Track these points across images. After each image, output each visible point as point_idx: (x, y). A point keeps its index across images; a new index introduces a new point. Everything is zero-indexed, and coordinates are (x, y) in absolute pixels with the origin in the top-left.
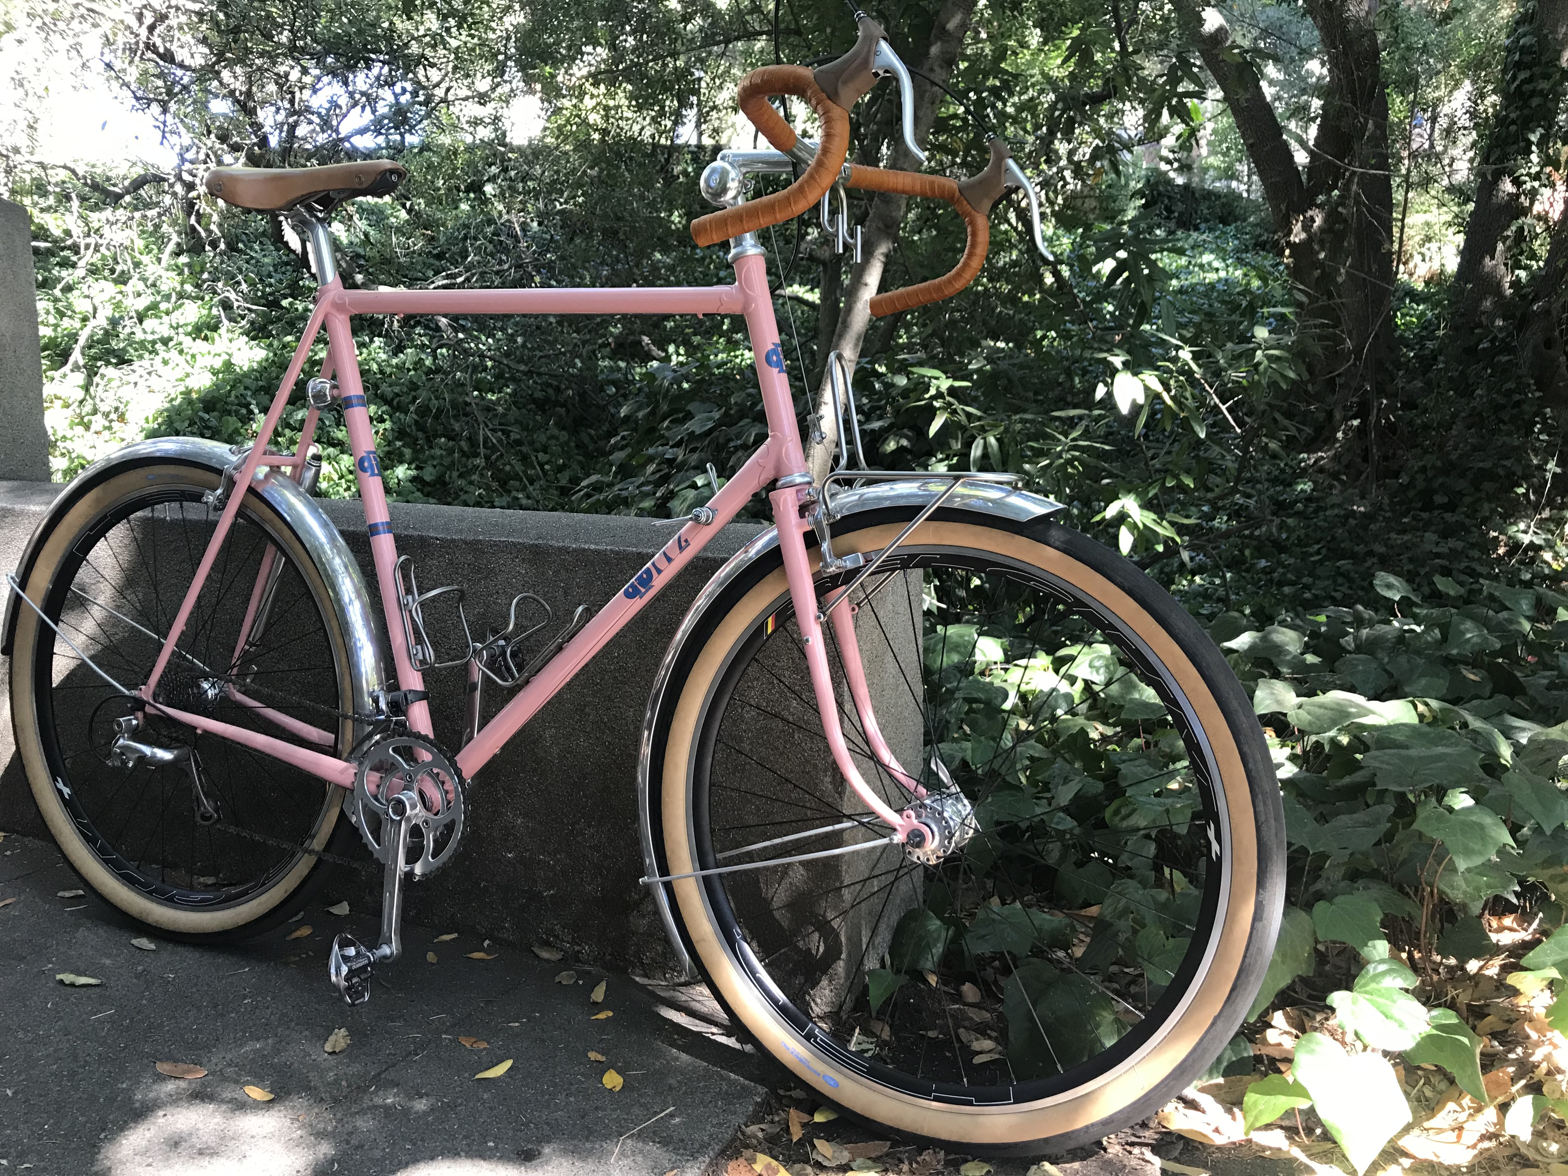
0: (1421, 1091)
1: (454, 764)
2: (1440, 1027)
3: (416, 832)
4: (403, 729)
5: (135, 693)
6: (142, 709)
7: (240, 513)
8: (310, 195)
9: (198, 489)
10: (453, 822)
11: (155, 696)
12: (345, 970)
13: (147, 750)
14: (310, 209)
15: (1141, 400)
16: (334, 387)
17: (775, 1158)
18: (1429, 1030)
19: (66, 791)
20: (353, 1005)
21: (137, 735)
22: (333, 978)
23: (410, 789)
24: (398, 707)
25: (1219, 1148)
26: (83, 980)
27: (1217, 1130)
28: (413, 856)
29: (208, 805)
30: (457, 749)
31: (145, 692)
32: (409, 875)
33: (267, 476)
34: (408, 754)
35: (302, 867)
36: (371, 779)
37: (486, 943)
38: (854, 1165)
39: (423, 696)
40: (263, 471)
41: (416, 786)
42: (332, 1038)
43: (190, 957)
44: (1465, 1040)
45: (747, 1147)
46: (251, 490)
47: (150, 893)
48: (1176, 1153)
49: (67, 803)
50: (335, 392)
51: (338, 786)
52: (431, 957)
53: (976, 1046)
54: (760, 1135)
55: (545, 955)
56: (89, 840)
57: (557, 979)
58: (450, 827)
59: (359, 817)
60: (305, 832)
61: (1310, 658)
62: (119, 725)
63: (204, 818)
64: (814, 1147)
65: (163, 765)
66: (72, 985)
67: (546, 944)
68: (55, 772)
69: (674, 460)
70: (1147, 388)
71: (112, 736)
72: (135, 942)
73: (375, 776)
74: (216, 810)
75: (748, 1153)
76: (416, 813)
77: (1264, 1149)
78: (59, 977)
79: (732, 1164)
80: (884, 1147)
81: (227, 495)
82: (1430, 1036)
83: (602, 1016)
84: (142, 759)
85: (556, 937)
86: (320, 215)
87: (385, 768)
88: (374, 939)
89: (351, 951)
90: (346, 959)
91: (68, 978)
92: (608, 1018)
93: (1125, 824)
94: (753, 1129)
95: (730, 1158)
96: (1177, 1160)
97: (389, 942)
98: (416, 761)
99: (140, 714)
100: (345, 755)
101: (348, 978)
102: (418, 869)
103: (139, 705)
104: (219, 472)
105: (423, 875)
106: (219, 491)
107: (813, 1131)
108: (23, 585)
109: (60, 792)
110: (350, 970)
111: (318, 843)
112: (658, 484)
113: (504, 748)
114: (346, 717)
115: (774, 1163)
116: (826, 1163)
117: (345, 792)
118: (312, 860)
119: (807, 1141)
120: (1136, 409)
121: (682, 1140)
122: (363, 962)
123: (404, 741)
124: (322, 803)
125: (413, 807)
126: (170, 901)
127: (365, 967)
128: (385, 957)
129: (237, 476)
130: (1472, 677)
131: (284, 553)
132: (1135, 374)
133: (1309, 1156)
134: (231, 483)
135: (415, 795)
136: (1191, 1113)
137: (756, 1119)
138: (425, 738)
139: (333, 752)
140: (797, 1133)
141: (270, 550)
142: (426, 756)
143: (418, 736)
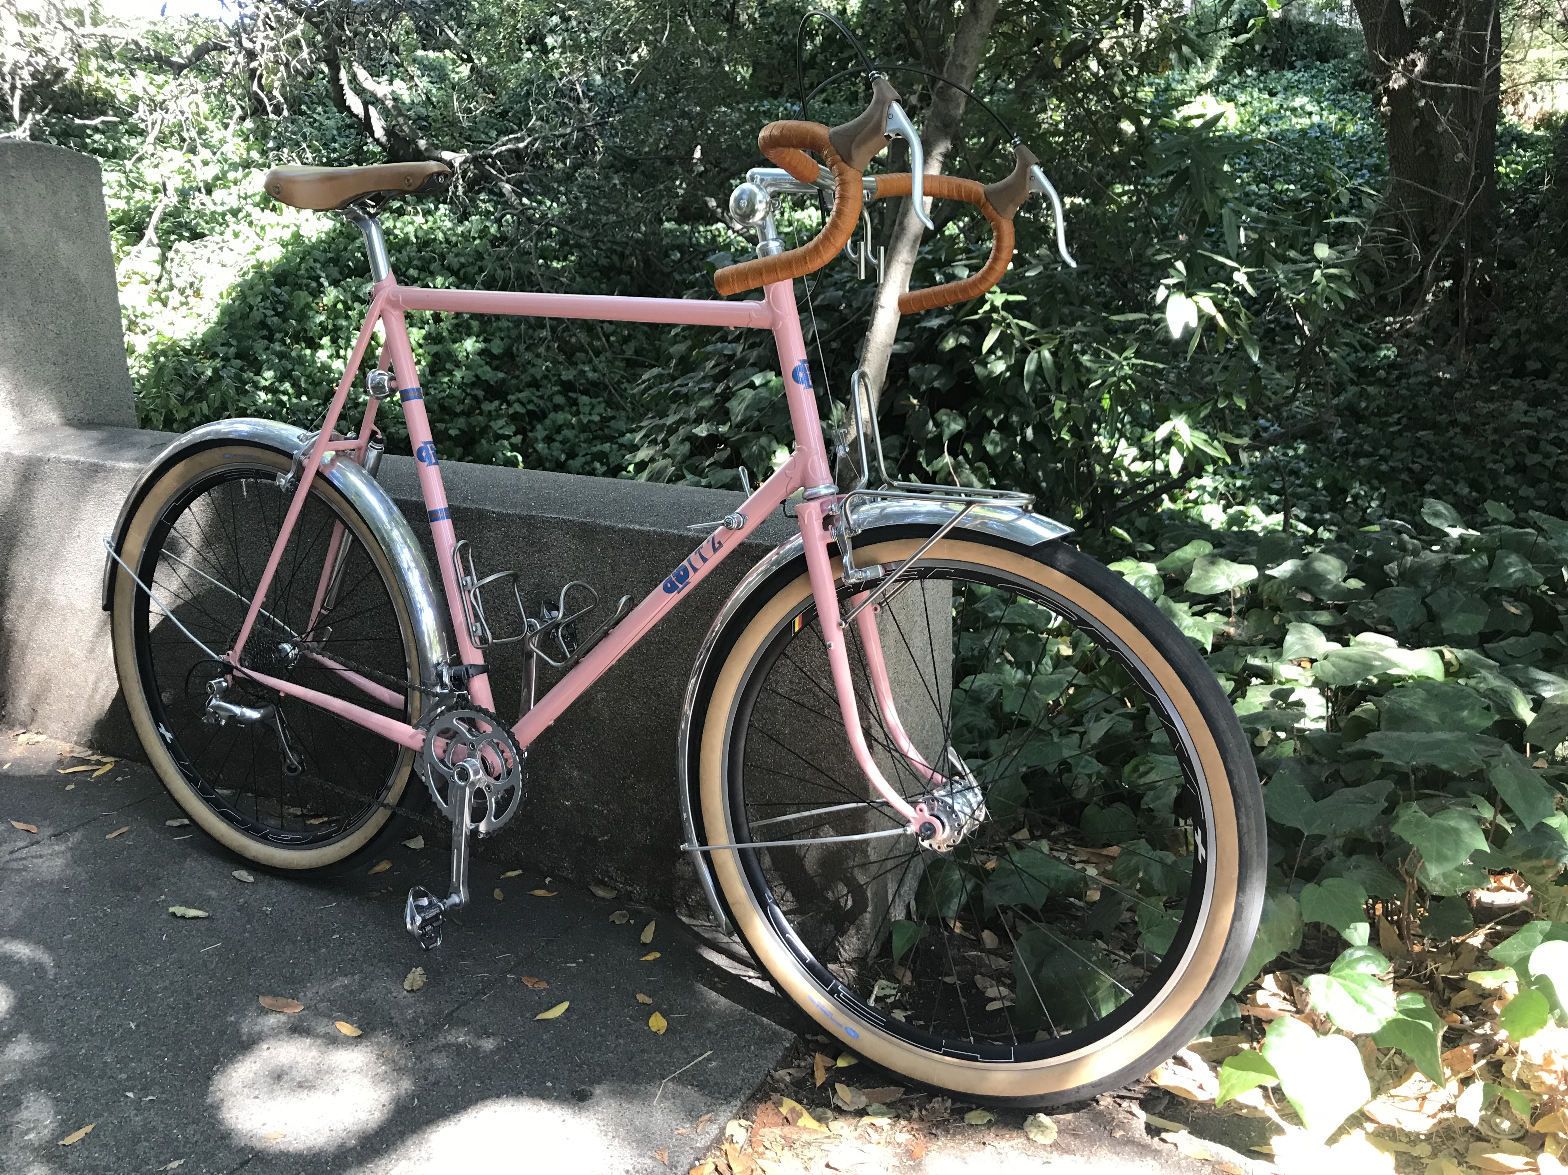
0: (1391, 1059)
1: (511, 736)
2: (1407, 1012)
3: (479, 794)
4: (465, 703)
5: (223, 657)
6: (231, 673)
7: (310, 494)
8: (364, 195)
9: (269, 469)
10: (513, 788)
11: (241, 661)
12: (419, 920)
13: (237, 710)
14: (363, 206)
15: (1194, 323)
16: (392, 379)
17: (800, 1102)
18: (1394, 1015)
19: (168, 736)
20: (427, 949)
21: (227, 695)
22: (409, 926)
23: (473, 756)
24: (460, 681)
25: (1202, 1104)
26: (192, 913)
27: (1201, 1087)
28: (477, 817)
29: (293, 758)
30: (514, 721)
31: (233, 657)
32: (475, 832)
33: (333, 461)
34: (472, 724)
35: (377, 819)
36: (438, 745)
37: (548, 880)
38: (869, 1110)
39: (483, 669)
40: (329, 455)
41: (478, 754)
42: (410, 976)
43: (284, 890)
44: (1429, 1025)
45: (776, 1090)
46: (319, 474)
47: (247, 830)
48: (1161, 1108)
49: (169, 747)
50: (393, 384)
51: (408, 749)
52: (498, 894)
53: (991, 992)
54: (788, 1079)
55: (600, 893)
56: (191, 780)
57: (611, 919)
58: (510, 792)
59: (427, 778)
60: (383, 785)
61: (1354, 584)
62: (211, 687)
63: (290, 769)
64: (835, 1092)
65: (252, 722)
66: (183, 917)
67: (601, 883)
68: (157, 720)
70: (1199, 310)
71: (206, 697)
72: (236, 873)
73: (441, 742)
74: (301, 763)
75: (775, 1097)
76: (479, 778)
77: (1241, 1106)
78: (171, 910)
79: (762, 1107)
80: (897, 1093)
81: (298, 478)
82: (1396, 1021)
83: (650, 957)
84: (233, 717)
85: (611, 878)
86: (372, 211)
87: (450, 734)
88: (444, 890)
89: (425, 902)
90: (420, 909)
91: (179, 910)
92: (655, 960)
93: (1142, 781)
94: (782, 1073)
95: (760, 1101)
96: (1162, 1115)
97: (457, 892)
98: (478, 730)
99: (229, 677)
100: (414, 721)
101: (421, 927)
102: (483, 827)
103: (228, 668)
104: (290, 456)
105: (487, 833)
106: (290, 475)
107: (836, 1075)
108: (118, 550)
109: (163, 737)
110: (424, 920)
111: (392, 796)
113: (558, 720)
114: (414, 689)
115: (799, 1107)
116: (845, 1108)
117: (416, 755)
118: (388, 813)
119: (829, 1085)
120: (1188, 333)
121: (717, 1084)
122: (434, 912)
123: (467, 713)
124: (395, 761)
125: (476, 773)
126: (264, 839)
127: (437, 916)
128: (455, 905)
129: (305, 462)
130: (1513, 610)
131: (351, 531)
132: (1189, 295)
133: (1281, 1116)
134: (301, 469)
135: (477, 762)
136: (1180, 1069)
137: (784, 1063)
138: (485, 712)
139: (402, 716)
140: (820, 1077)
141: (338, 528)
142: (487, 727)
143: (480, 710)
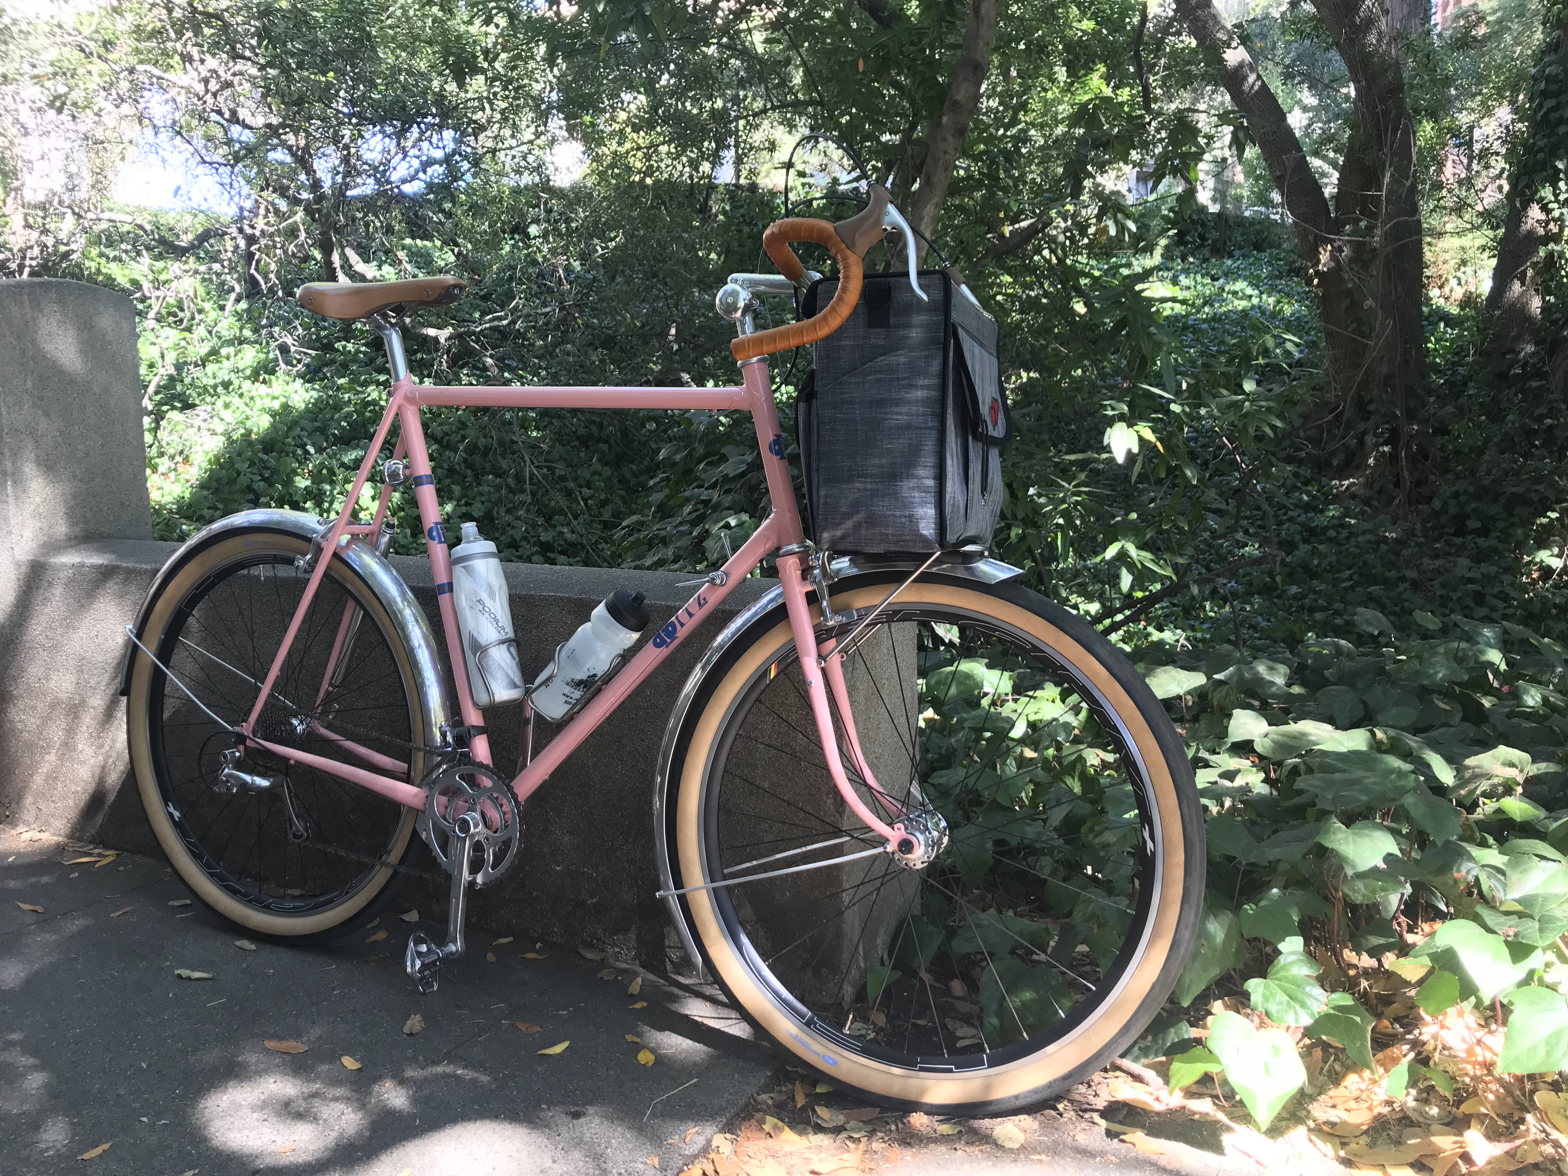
0: (1331, 1066)
1: (510, 789)
3: (478, 847)
4: (467, 759)
5: (237, 729)
6: (244, 743)
7: (326, 575)
8: (386, 306)
9: (290, 554)
10: (510, 839)
11: (254, 732)
12: (418, 964)
13: (248, 778)
14: (385, 317)
15: (1136, 450)
16: (406, 467)
17: (782, 1120)
19: (177, 814)
20: (424, 993)
21: (239, 765)
22: (409, 970)
23: (474, 811)
24: (463, 739)
25: (1158, 1114)
26: (197, 975)
27: (1157, 1099)
28: (475, 868)
29: (299, 825)
30: (512, 776)
31: (246, 729)
32: (472, 884)
33: (348, 543)
34: (472, 781)
35: (379, 878)
36: (439, 802)
37: (538, 945)
38: (848, 1126)
39: (483, 730)
40: (345, 538)
41: (478, 808)
42: (409, 1022)
43: (284, 956)
44: (1358, 1019)
45: (758, 1111)
46: (336, 555)
47: (250, 901)
48: (1121, 1117)
49: (176, 825)
50: (407, 472)
51: (411, 808)
52: (490, 957)
53: (959, 1033)
54: (770, 1102)
55: (589, 955)
56: (196, 856)
57: (599, 975)
58: (507, 844)
59: (428, 834)
60: (383, 847)
61: (1296, 690)
62: (225, 756)
63: (295, 836)
64: (814, 1111)
65: (260, 790)
66: (189, 979)
67: (590, 946)
68: (166, 799)
69: (710, 501)
70: (1141, 439)
71: (217, 767)
72: (238, 943)
73: (444, 799)
74: (306, 830)
75: (759, 1115)
76: (478, 830)
77: (1194, 1113)
78: (177, 972)
79: (746, 1124)
80: (873, 1112)
81: (315, 560)
83: (638, 1006)
84: (244, 783)
85: (599, 940)
86: (393, 321)
87: (452, 792)
88: (442, 938)
89: (424, 948)
90: (420, 954)
91: (185, 973)
92: (643, 1008)
94: (764, 1097)
95: (744, 1119)
96: (1121, 1123)
97: (455, 942)
98: (478, 786)
99: (241, 747)
100: (418, 781)
101: (421, 971)
102: (480, 879)
103: (241, 739)
104: (309, 540)
105: (484, 884)
106: (308, 557)
107: (815, 1099)
108: (139, 635)
109: (171, 815)
110: (423, 965)
111: (394, 857)
112: (694, 523)
113: (552, 775)
114: (419, 750)
115: (780, 1124)
116: (824, 1125)
117: (418, 813)
118: (390, 872)
119: (809, 1107)
120: (1131, 457)
121: (703, 1105)
122: (434, 957)
123: (466, 769)
124: (398, 821)
125: (476, 826)
126: (267, 909)
127: (434, 962)
128: (452, 953)
129: (324, 544)
130: (1443, 706)
131: (363, 607)
132: (1130, 425)
133: (1231, 1119)
134: (319, 550)
135: (477, 816)
136: (1138, 1085)
137: (766, 1089)
138: (486, 767)
139: (406, 778)
140: (800, 1101)
141: (351, 604)
142: (487, 782)
143: (481, 765)
